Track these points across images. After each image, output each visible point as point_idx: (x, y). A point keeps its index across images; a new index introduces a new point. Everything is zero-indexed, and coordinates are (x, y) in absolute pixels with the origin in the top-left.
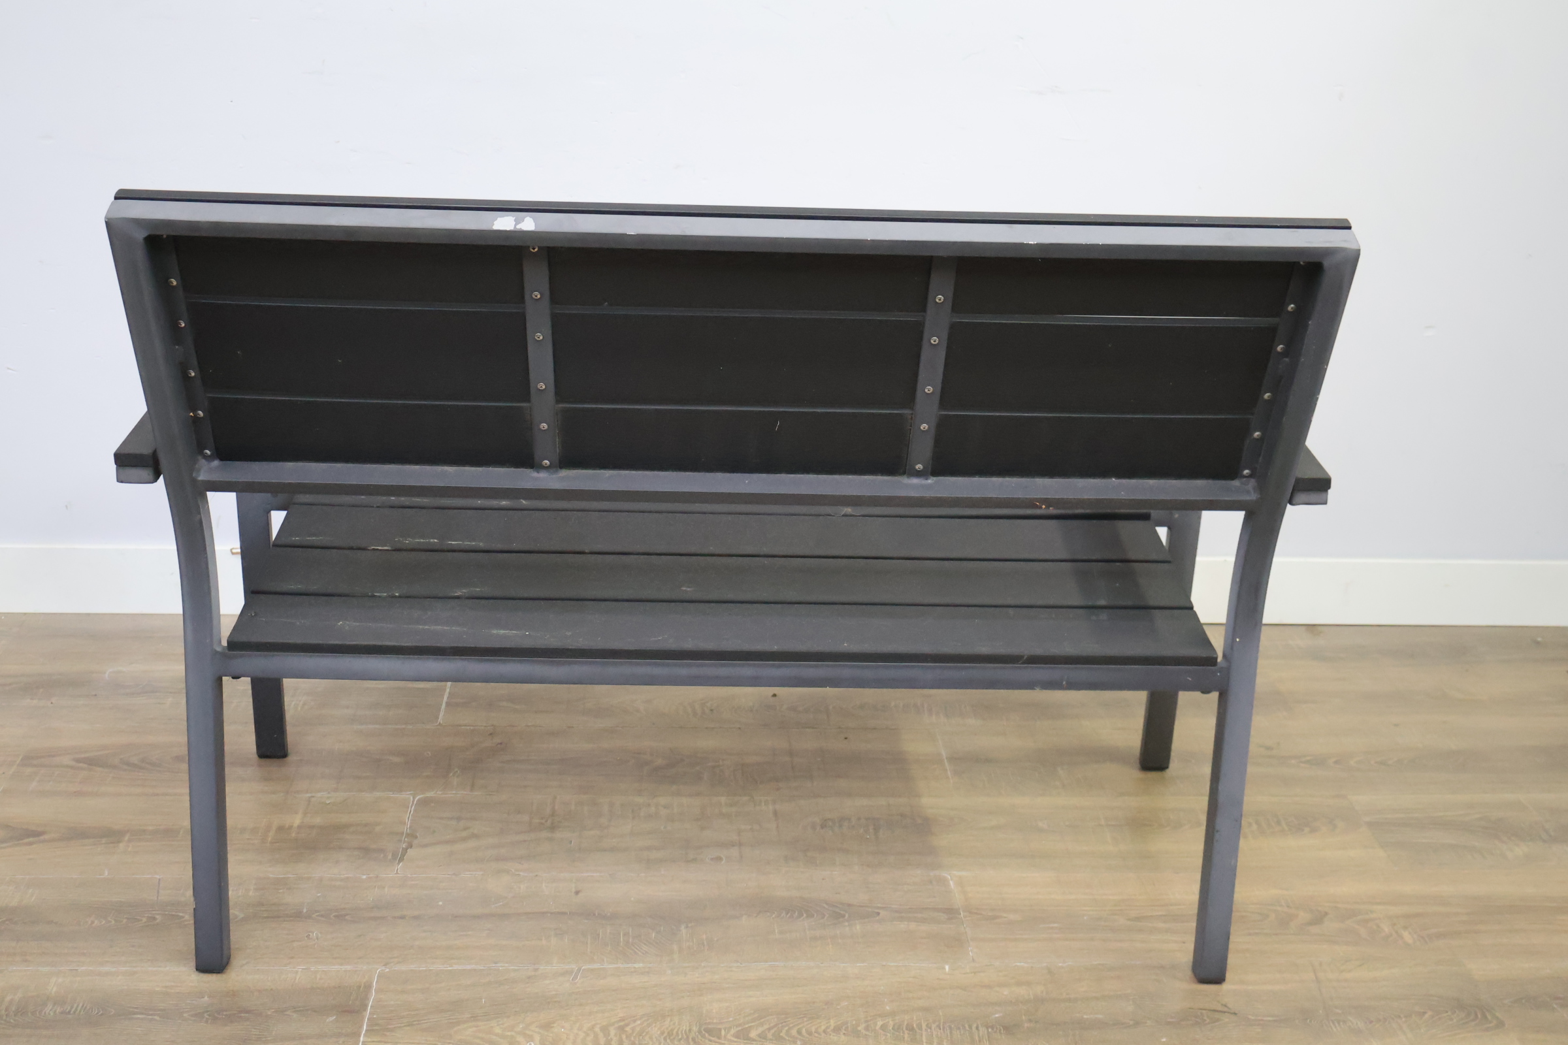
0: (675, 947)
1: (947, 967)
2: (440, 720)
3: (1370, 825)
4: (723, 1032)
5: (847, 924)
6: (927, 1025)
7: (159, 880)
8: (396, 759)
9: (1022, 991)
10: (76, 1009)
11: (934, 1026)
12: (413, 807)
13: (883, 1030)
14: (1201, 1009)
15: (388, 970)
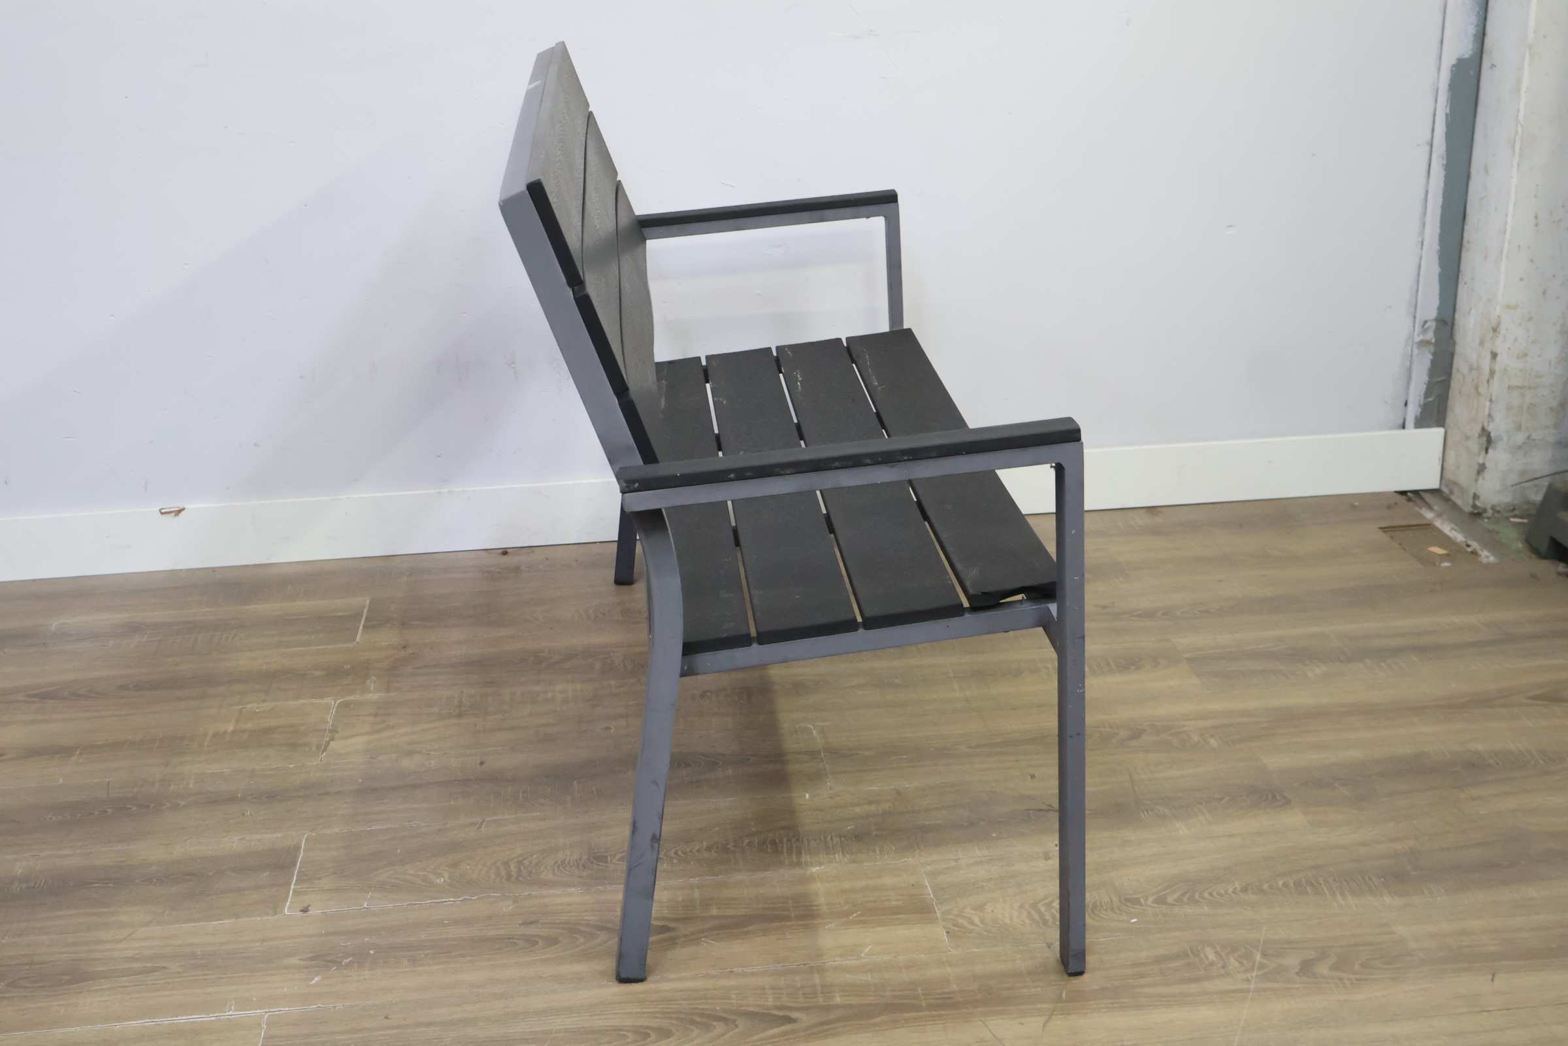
0: (569, 798)
1: (807, 796)
2: (358, 639)
3: (1189, 660)
4: (609, 858)
5: (720, 769)
6: (788, 840)
7: (109, 782)
8: (318, 673)
9: (873, 808)
10: (40, 884)
11: (793, 840)
12: (335, 709)
13: (749, 846)
14: (1029, 810)
15: (314, 834)
